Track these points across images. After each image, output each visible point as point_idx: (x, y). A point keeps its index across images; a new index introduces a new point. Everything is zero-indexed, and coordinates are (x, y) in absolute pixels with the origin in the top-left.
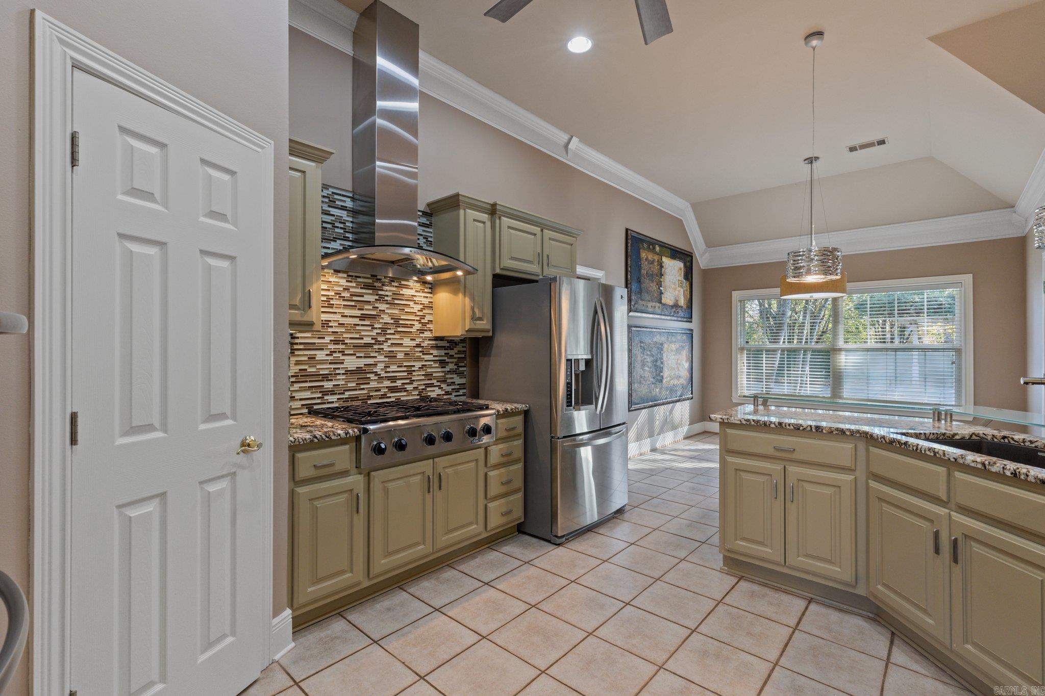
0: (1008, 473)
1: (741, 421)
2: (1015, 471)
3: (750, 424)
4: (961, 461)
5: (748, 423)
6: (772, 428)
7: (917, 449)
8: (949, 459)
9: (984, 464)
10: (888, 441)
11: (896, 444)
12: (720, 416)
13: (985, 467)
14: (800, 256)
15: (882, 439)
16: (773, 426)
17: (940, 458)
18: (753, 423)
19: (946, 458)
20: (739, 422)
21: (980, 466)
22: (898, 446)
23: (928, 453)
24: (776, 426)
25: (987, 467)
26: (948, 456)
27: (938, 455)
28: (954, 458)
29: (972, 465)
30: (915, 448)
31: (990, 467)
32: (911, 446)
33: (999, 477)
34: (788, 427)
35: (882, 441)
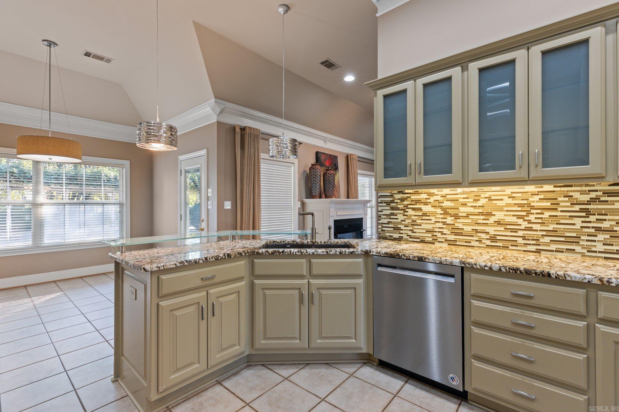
0: (338, 253)
1: (176, 265)
2: (341, 251)
3: (184, 266)
4: (316, 253)
5: (182, 265)
6: (201, 263)
7: (291, 253)
8: (310, 254)
9: (327, 252)
10: (270, 253)
11: (276, 254)
12: (156, 265)
13: (328, 253)
14: (152, 126)
15: (266, 253)
16: (201, 262)
17: (305, 254)
18: (186, 264)
19: (308, 254)
20: (175, 266)
21: (325, 253)
22: (278, 254)
23: (297, 253)
24: (203, 261)
25: (329, 253)
26: (309, 253)
27: (303, 254)
28: (312, 253)
29: (322, 253)
30: (289, 253)
31: (330, 252)
32: (287, 252)
33: (335, 256)
34: (211, 260)
35: (266, 254)
